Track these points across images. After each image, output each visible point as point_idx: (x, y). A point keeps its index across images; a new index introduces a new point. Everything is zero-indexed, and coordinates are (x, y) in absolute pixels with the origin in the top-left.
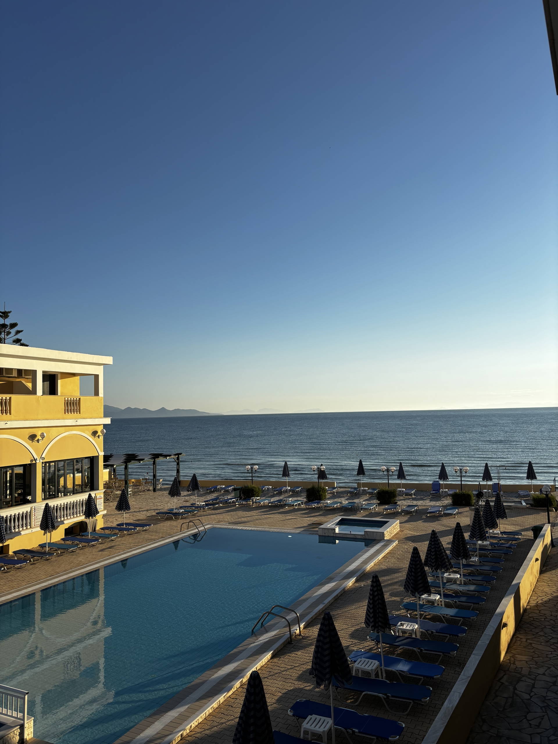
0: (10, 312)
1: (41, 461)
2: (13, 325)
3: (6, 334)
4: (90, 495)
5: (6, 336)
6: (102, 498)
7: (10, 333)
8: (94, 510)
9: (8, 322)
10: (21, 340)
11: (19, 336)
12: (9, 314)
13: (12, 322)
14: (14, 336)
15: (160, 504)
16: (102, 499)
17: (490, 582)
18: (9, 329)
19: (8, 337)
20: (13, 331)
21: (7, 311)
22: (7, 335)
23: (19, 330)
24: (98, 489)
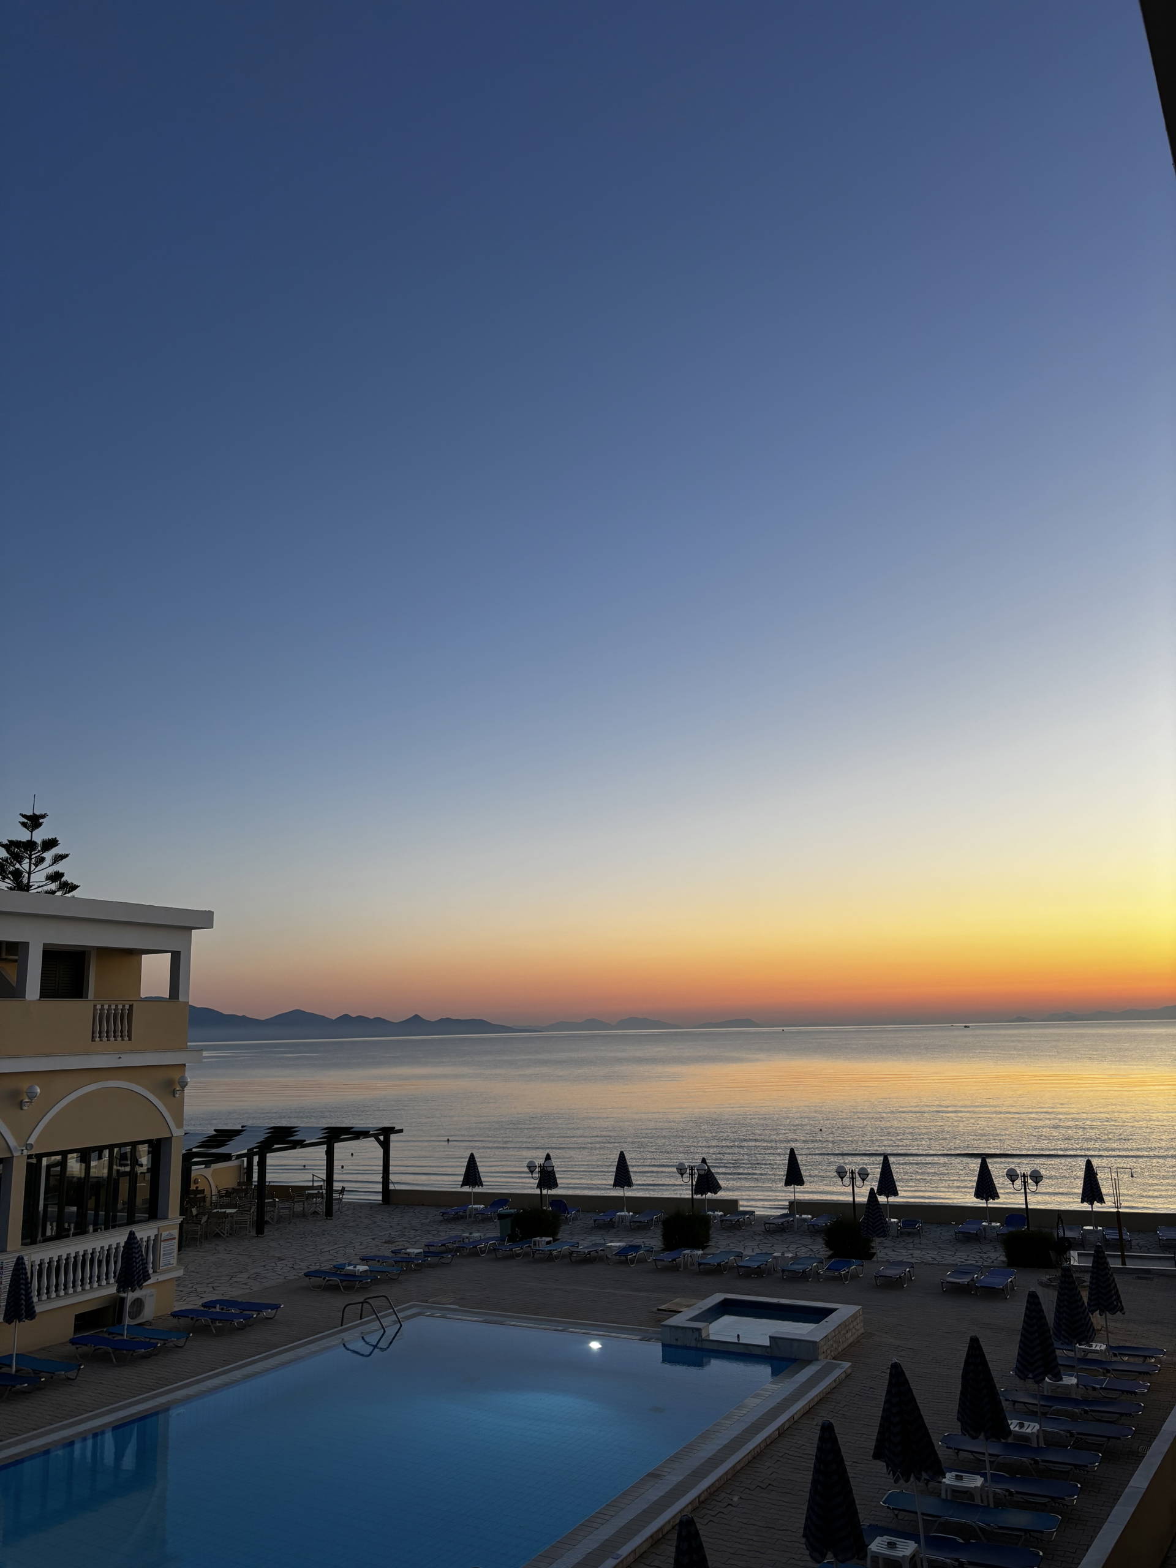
0: (43, 816)
1: (25, 1152)
2: (50, 844)
3: (33, 861)
4: (132, 1235)
5: (33, 867)
6: (174, 1238)
7: (43, 860)
8: (140, 1271)
9: (39, 836)
10: (62, 875)
11: (59, 867)
12: (41, 821)
13: (46, 837)
14: (50, 866)
15: (328, 1249)
16: (174, 1241)
17: (1063, 1499)
18: (39, 852)
19: (39, 868)
20: (49, 855)
21: (38, 813)
22: (36, 865)
23: (60, 853)
24: (165, 1218)
